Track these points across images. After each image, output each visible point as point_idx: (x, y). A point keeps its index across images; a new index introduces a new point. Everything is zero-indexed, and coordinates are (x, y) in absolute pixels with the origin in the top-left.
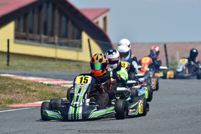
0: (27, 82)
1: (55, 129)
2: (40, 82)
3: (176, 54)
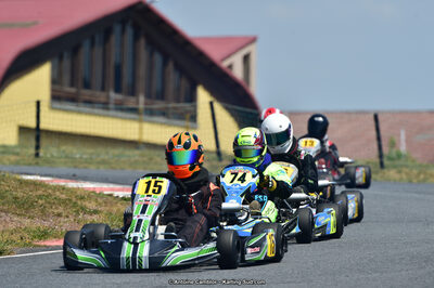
0: (78, 193)
2: (106, 193)
3: (399, 135)
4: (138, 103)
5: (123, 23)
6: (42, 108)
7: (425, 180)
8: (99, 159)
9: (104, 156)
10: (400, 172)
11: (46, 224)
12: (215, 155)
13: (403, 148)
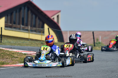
0: (12, 52)
2: (20, 52)
3: (99, 37)
4: (28, 28)
5: (25, 7)
6: (2, 29)
8: (18, 43)
9: (19, 42)
10: (99, 47)
11: (4, 61)
13: (100, 41)
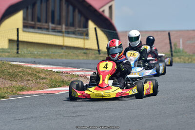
0: (37, 70)
1: (65, 115)
2: (49, 69)
3: (179, 41)
4: (62, 28)
6: (19, 31)
7: (191, 62)
9: (47, 53)
10: (180, 58)
11: (23, 84)
12: (97, 52)
13: (181, 48)
